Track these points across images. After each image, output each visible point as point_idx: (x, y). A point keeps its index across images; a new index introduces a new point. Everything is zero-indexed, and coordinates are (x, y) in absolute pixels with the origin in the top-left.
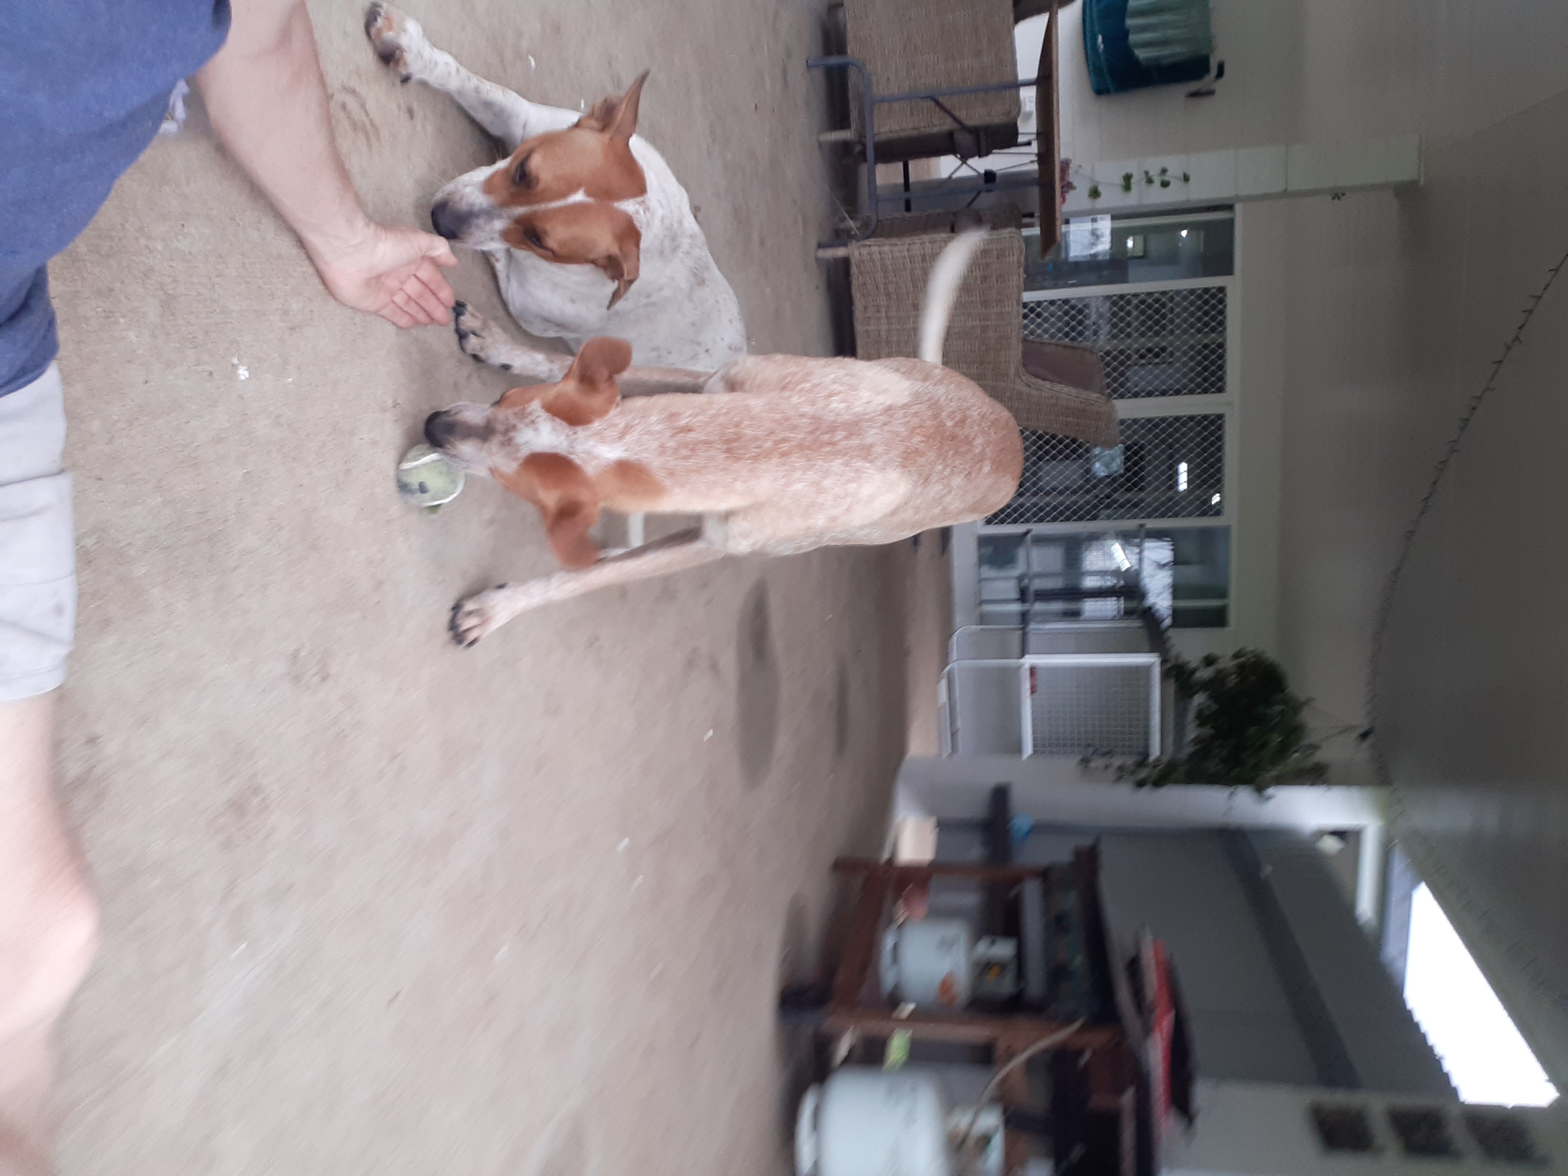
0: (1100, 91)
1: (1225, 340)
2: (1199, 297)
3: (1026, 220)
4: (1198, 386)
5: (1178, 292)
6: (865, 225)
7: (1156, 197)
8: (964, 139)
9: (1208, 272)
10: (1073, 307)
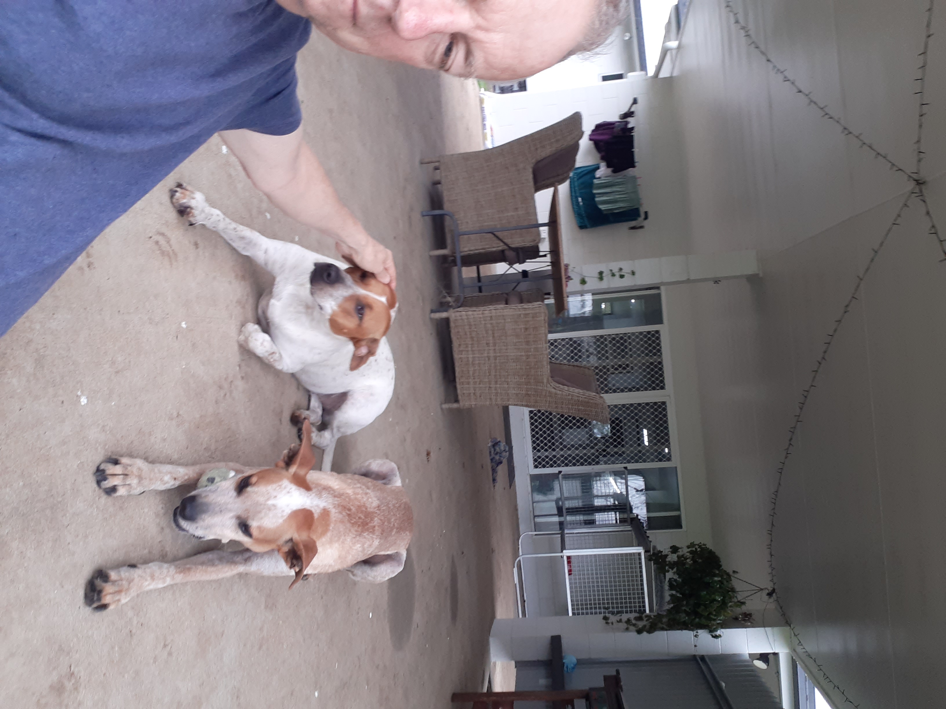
0: (582, 227)
1: (662, 360)
2: (645, 336)
3: (546, 296)
4: (650, 386)
5: (633, 334)
6: (457, 300)
7: (617, 283)
8: (510, 254)
9: (648, 322)
10: (575, 342)
